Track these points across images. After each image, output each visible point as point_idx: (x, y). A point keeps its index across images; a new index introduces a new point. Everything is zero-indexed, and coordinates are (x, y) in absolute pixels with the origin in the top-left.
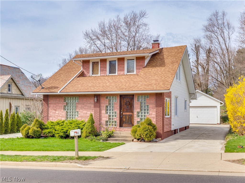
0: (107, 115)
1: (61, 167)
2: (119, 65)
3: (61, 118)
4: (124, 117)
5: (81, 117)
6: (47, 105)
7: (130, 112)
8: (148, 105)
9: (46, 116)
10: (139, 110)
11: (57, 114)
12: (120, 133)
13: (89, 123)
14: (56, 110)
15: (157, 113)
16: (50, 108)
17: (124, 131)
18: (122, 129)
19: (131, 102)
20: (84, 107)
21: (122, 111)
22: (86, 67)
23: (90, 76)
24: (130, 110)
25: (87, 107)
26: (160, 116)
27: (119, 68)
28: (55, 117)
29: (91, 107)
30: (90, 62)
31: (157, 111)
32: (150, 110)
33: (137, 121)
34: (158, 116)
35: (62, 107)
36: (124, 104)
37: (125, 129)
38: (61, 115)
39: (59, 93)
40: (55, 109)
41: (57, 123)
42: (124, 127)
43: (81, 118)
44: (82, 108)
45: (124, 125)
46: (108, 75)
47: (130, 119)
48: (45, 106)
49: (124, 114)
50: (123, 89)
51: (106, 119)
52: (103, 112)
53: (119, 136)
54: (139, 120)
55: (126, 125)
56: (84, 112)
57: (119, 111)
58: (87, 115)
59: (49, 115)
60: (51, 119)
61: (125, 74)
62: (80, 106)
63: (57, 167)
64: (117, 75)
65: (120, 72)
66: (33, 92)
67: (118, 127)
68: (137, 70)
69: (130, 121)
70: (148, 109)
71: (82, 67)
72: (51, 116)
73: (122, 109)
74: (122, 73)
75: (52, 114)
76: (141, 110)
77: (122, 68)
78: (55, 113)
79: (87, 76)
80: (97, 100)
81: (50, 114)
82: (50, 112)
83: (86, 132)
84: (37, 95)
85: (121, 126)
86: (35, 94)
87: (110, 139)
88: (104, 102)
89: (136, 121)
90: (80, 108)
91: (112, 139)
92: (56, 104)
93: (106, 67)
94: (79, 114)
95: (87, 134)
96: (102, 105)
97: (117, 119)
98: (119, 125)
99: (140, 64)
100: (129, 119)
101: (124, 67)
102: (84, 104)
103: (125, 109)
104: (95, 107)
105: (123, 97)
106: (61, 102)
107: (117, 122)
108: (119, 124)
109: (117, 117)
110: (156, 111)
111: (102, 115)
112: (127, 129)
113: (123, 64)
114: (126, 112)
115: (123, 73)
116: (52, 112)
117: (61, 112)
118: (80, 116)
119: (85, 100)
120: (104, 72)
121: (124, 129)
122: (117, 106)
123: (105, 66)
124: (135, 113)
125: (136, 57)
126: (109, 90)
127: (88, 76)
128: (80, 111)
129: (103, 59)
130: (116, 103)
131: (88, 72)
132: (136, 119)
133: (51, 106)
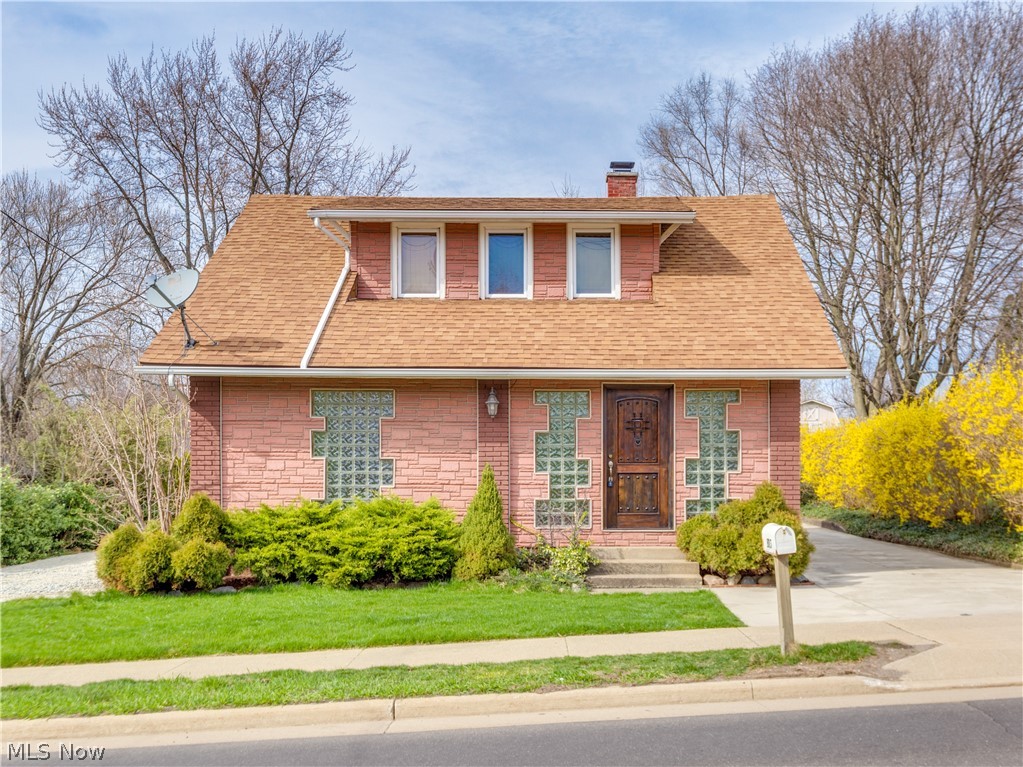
0: (546, 476)
1: (780, 697)
2: (541, 256)
3: (296, 491)
4: (621, 483)
5: (408, 485)
6: (212, 428)
7: (649, 462)
8: (737, 432)
9: (210, 483)
10: (696, 454)
11: (277, 475)
12: (620, 552)
13: (486, 510)
14: (265, 454)
15: (778, 463)
16: (233, 442)
17: (626, 542)
18: (616, 534)
19: (654, 420)
20: (425, 442)
21: (612, 459)
22: (372, 256)
23: (395, 297)
24: (651, 452)
25: (440, 442)
26: (791, 478)
27: (542, 270)
28: (264, 487)
29: (458, 439)
30: (394, 230)
31: (779, 458)
32: (745, 451)
33: (688, 501)
34: (784, 478)
35: (301, 437)
36: (621, 424)
37: (631, 536)
38: (299, 480)
39: (303, 369)
40: (261, 448)
41: (308, 515)
42: (624, 527)
43: (409, 491)
44: (412, 445)
45: (622, 519)
46: (483, 298)
47: (649, 493)
48: (203, 433)
49: (620, 469)
50: (631, 358)
51: (537, 492)
52: (526, 461)
53: (627, 565)
54: (696, 495)
55: (635, 520)
56: (422, 461)
57: (602, 455)
58: (441, 475)
59: (230, 479)
60: (239, 498)
61: (571, 298)
62: (398, 434)
63: (761, 698)
64: (530, 297)
65: (544, 287)
66: (143, 364)
67: (599, 527)
68: (627, 283)
69: (652, 500)
70: (736, 449)
71: (350, 255)
72: (236, 486)
73: (615, 447)
74: (553, 291)
75: (247, 473)
76: (704, 452)
77: (556, 270)
78: (263, 469)
79: (378, 297)
80: (500, 407)
81: (230, 471)
82: (229, 463)
83: (484, 551)
84: (170, 377)
85: (610, 522)
86: (163, 370)
87: (600, 579)
88: (526, 419)
89: (685, 499)
90: (403, 444)
91: (607, 580)
92: (266, 424)
93: (475, 262)
94: (398, 473)
95: (490, 561)
96: (518, 430)
97: (592, 492)
98: (602, 518)
99: (638, 257)
100: (644, 494)
101: (564, 267)
102: (425, 425)
103: (626, 448)
104: (484, 437)
105: (620, 394)
106: (296, 417)
107: (595, 506)
108: (602, 514)
109: (594, 482)
110: (775, 458)
111: (521, 474)
112: (641, 536)
113: (560, 250)
114: (633, 462)
115: (558, 291)
116: (240, 464)
117: (300, 464)
118: (404, 480)
119: (427, 406)
120: (465, 282)
121: (625, 536)
122: (594, 434)
123: (470, 256)
124: (679, 467)
125: (622, 226)
126: (571, 363)
127: (385, 297)
128: (404, 456)
129: (462, 221)
130: (585, 422)
131: (385, 277)
132: (684, 492)
133: (238, 433)
